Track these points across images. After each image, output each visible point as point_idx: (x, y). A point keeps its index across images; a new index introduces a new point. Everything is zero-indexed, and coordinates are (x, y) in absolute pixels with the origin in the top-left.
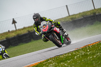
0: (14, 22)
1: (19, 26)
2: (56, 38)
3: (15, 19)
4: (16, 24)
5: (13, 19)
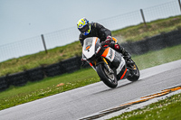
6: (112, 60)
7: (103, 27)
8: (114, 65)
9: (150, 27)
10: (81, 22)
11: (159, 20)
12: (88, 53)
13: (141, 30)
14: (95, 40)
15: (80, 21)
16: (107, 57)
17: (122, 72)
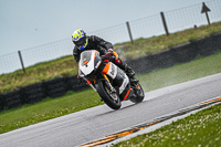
0: (205, 9)
4: (209, 13)
6: (114, 77)
7: (102, 40)
8: (117, 82)
10: (76, 34)
12: (87, 68)
14: (94, 53)
15: (76, 32)
16: (109, 73)
17: (125, 91)
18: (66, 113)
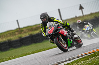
0: (81, 8)
1: (86, 12)
2: (62, 41)
3: (82, 5)
4: (83, 10)
5: (80, 5)
9: (23, 31)
11: (28, 27)
13: (17, 33)
18: (10, 59)
